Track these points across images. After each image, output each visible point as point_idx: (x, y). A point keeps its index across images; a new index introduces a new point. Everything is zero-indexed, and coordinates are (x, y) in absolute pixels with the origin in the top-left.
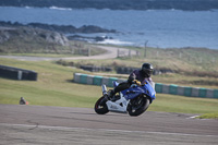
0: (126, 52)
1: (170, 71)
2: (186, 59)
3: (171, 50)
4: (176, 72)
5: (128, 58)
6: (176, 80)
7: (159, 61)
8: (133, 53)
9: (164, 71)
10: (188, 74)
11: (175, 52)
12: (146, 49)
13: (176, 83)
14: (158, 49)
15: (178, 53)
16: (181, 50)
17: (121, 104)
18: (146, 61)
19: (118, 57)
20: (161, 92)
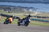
5: (40, 14)
9: (48, 17)
12: (44, 12)
18: (44, 15)
19: (38, 14)
20: (47, 22)
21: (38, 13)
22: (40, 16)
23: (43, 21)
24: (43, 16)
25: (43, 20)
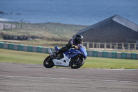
0: (9, 26)
1: (37, 37)
2: (47, 30)
3: (38, 24)
4: (41, 38)
5: (11, 29)
6: (41, 43)
7: (30, 31)
8: (14, 26)
9: (33, 37)
10: (49, 39)
11: (40, 25)
12: (22, 24)
13: (41, 45)
14: (30, 24)
15: (42, 27)
16: (44, 24)
17: (65, 61)
18: (22, 31)
19: (4, 29)
20: (32, 51)
21: (6, 24)
22: (11, 33)
23: (20, 48)
24: (20, 35)
25: (19, 46)
